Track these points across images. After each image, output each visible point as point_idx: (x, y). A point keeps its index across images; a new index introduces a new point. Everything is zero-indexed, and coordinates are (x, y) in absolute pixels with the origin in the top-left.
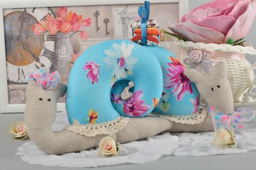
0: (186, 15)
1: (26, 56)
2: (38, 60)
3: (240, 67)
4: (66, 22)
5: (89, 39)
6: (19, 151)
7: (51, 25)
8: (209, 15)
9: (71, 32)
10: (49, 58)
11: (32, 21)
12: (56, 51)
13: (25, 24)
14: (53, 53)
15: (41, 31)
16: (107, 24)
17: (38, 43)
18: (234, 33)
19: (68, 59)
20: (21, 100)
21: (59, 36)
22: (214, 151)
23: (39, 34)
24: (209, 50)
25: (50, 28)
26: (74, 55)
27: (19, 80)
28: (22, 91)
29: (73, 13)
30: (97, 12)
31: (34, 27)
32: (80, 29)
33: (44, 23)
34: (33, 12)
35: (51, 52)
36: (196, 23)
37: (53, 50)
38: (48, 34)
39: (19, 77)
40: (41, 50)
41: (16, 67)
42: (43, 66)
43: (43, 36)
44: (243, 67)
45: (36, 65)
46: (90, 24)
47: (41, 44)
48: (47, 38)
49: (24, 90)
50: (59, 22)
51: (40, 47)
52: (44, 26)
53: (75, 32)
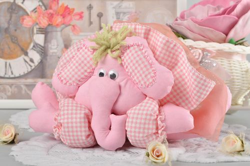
0: (184, 12)
1: (14, 49)
2: (26, 54)
3: (242, 68)
4: (58, 15)
5: (81, 34)
7: (42, 18)
8: (209, 15)
9: (63, 26)
10: (38, 52)
11: (21, 13)
12: (46, 45)
13: (14, 15)
14: (43, 47)
15: (30, 23)
16: (100, 19)
17: (28, 36)
18: (236, 33)
19: (58, 54)
21: (49, 29)
22: (223, 158)
23: (28, 27)
24: (210, 49)
25: (41, 22)
26: (64, 49)
27: (6, 74)
28: (8, 87)
29: (65, 5)
30: (90, 5)
31: (23, 19)
32: (72, 23)
33: (34, 15)
34: (23, 3)
35: (41, 46)
36: (196, 22)
37: (42, 44)
38: (38, 27)
39: (6, 71)
40: (30, 44)
41: (3, 61)
42: (32, 60)
43: (33, 28)
44: (244, 68)
45: (24, 60)
46: (83, 18)
47: (30, 37)
48: (37, 31)
49: (11, 86)
50: (50, 15)
51: (29, 41)
52: (34, 19)
53: (66, 26)
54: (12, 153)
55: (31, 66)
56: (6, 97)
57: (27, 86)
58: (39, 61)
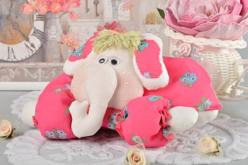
1: (16, 35)
2: (27, 39)
4: (56, 3)
5: (79, 20)
6: (8, 149)
7: (41, 5)
9: (61, 13)
10: (38, 38)
11: (21, 0)
12: (45, 31)
13: (14, 3)
14: (42, 33)
15: (30, 11)
16: (96, 6)
17: (28, 22)
19: (57, 39)
20: (11, 78)
21: (48, 16)
23: (28, 14)
24: (198, 44)
25: (40, 8)
26: (63, 35)
27: (9, 58)
28: (11, 70)
31: (24, 7)
32: (70, 10)
33: (33, 3)
35: (40, 31)
37: (42, 29)
38: (37, 14)
39: (9, 55)
40: (30, 30)
41: (6, 46)
42: (33, 45)
43: (33, 15)
44: (232, 61)
45: (26, 45)
46: (81, 6)
47: (31, 23)
48: (37, 18)
49: (14, 69)
50: (49, 2)
51: (29, 27)
52: (34, 7)
53: (64, 13)
54: (6, 152)
55: (32, 51)
56: (10, 79)
57: (29, 69)
58: (40, 46)
